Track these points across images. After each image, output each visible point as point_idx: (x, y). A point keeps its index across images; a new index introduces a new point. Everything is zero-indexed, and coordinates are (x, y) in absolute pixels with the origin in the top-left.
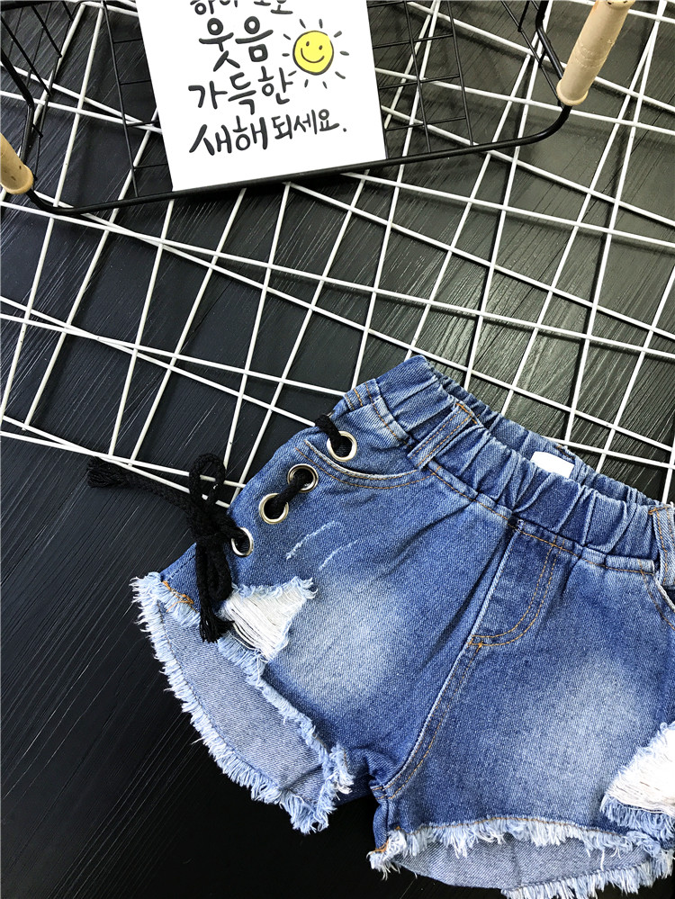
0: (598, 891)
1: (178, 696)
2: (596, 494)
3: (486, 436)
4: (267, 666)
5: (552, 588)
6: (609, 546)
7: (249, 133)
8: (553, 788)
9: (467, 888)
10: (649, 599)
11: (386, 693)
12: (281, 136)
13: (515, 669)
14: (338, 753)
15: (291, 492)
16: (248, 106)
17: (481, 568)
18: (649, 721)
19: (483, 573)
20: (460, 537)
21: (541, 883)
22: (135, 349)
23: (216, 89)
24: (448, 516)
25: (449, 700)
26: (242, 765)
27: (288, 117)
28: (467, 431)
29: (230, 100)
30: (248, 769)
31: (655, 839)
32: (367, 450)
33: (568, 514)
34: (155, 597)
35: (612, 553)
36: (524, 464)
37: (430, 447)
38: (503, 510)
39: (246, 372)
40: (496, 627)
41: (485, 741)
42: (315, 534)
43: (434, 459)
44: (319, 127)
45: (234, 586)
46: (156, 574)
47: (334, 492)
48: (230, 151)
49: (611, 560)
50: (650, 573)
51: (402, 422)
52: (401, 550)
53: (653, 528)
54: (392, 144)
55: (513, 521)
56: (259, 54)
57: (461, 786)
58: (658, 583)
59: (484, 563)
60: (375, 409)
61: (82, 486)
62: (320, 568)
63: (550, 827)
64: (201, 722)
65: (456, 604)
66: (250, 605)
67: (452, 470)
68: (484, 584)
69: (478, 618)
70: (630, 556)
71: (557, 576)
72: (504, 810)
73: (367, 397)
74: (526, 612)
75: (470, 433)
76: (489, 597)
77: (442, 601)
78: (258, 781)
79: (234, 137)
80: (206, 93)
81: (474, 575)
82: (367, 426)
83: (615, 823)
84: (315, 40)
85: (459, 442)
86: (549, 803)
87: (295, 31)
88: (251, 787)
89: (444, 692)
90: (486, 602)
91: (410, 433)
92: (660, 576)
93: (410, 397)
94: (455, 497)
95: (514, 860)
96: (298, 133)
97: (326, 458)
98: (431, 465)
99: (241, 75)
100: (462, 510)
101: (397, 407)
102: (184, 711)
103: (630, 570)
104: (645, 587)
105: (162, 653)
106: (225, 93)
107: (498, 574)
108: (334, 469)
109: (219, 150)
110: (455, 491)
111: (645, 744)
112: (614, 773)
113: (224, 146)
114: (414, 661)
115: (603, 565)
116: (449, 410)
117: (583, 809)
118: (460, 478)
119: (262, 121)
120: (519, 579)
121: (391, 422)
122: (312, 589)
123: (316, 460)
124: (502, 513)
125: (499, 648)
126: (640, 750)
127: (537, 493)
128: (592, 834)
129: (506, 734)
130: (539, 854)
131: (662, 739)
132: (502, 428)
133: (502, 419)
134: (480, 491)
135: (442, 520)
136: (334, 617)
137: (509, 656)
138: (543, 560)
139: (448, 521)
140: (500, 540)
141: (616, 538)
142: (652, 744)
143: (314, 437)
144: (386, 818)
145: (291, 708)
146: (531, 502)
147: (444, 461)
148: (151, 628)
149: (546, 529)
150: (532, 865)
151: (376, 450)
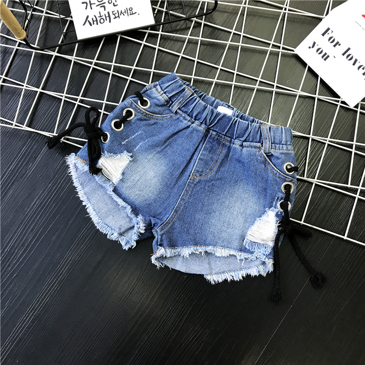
0: (243, 277)
1: (81, 199)
2: (239, 119)
3: (198, 99)
4: (115, 187)
5: (222, 155)
6: (244, 138)
8: (224, 235)
9: (191, 274)
10: (259, 158)
11: (160, 198)
13: (209, 187)
14: (140, 217)
15: (123, 120)
17: (195, 147)
18: (262, 208)
19: (196, 149)
20: (187, 136)
21: (220, 273)
24: (183, 129)
25: (184, 200)
26: (105, 225)
28: (191, 98)
30: (107, 227)
31: (265, 255)
32: (154, 105)
33: (228, 127)
34: (73, 162)
35: (245, 141)
36: (212, 109)
37: (177, 103)
38: (203, 126)
40: (200, 170)
41: (198, 216)
42: (133, 137)
43: (179, 109)
45: (102, 153)
46: (74, 154)
47: (140, 120)
49: (244, 143)
50: (259, 148)
51: (167, 94)
52: (165, 142)
53: (261, 132)
55: (208, 130)
57: (188, 232)
58: (262, 151)
59: (196, 145)
60: (157, 90)
62: (135, 150)
63: (223, 250)
64: (90, 210)
65: (186, 161)
66: (108, 161)
67: (186, 112)
68: (196, 153)
69: (194, 166)
70: (252, 142)
71: (225, 151)
72: (206, 245)
73: (154, 86)
74: (212, 164)
76: (198, 158)
77: (181, 161)
78: (110, 231)
81: (192, 150)
82: (154, 95)
83: (249, 250)
85: (188, 102)
86: (223, 241)
88: (107, 234)
89: (182, 197)
90: (197, 160)
91: (170, 98)
92: (263, 148)
93: (169, 85)
94: (186, 122)
95: (209, 263)
97: (137, 106)
98: (178, 111)
100: (188, 127)
101: (165, 89)
102: (84, 204)
103: (252, 147)
104: (257, 153)
105: (76, 183)
107: (202, 150)
108: (141, 110)
110: (186, 120)
111: (260, 216)
112: (248, 229)
114: (170, 184)
115: (242, 146)
116: (184, 90)
117: (236, 244)
118: (188, 115)
120: (210, 152)
121: (162, 94)
122: (131, 157)
123: (134, 106)
124: (203, 127)
125: (202, 178)
126: (257, 219)
127: (217, 120)
128: (240, 253)
129: (206, 214)
130: (219, 262)
131: (267, 215)
132: (206, 98)
133: (205, 95)
134: (195, 120)
135: (181, 131)
136: (140, 169)
137: (206, 181)
138: (219, 145)
139: (183, 131)
140: (203, 138)
141: (246, 135)
142: (263, 217)
143: (133, 99)
144: (157, 242)
145: (123, 202)
146: (215, 123)
147: (182, 109)
148: (72, 174)
149: (220, 133)
150: (217, 266)
151: (157, 105)
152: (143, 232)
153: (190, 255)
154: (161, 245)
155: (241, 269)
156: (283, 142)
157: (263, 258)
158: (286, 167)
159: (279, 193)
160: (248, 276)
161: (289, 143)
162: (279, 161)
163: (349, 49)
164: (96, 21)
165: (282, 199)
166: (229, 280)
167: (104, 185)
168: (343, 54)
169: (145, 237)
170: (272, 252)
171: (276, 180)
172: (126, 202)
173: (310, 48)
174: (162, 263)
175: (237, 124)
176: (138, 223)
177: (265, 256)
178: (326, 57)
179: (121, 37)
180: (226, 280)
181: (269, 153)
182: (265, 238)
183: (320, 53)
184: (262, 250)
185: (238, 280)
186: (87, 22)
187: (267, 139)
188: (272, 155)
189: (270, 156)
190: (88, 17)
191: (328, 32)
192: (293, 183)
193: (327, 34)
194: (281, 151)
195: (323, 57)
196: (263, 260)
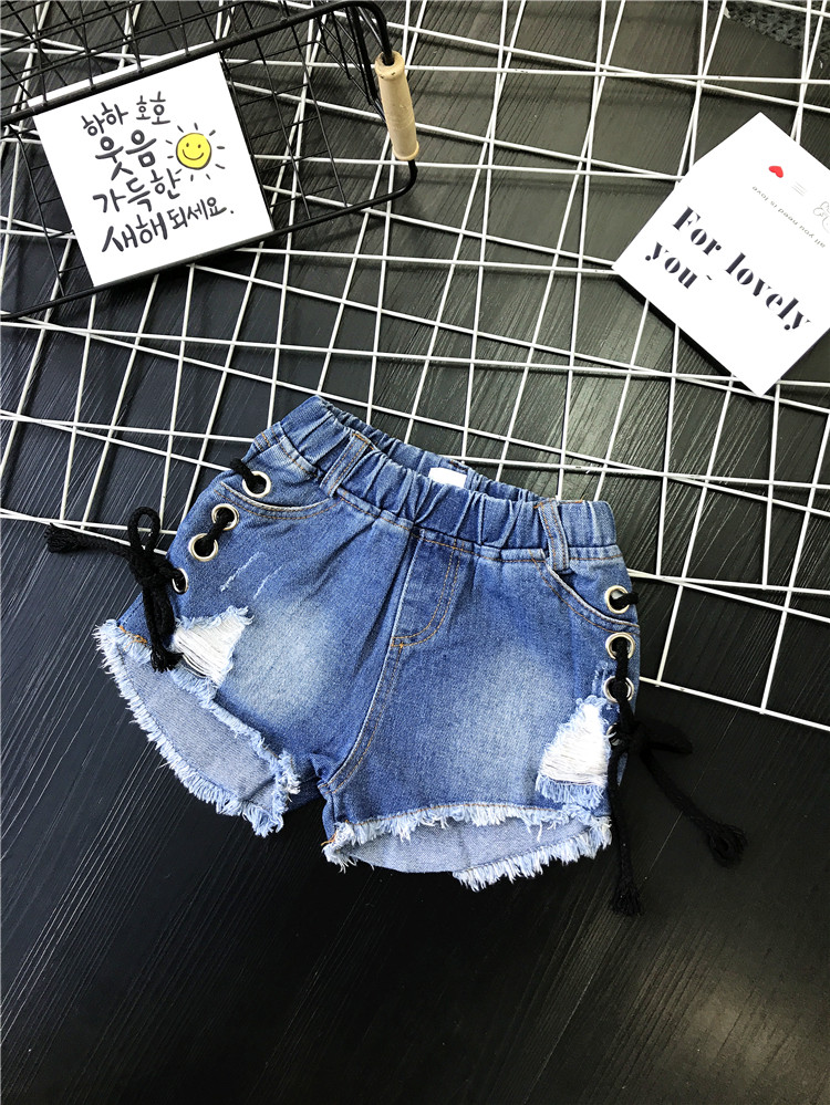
0: (543, 866)
1: (143, 728)
2: (485, 497)
3: (382, 460)
4: (218, 691)
5: (457, 586)
6: (502, 541)
7: (150, 227)
8: (488, 772)
9: (421, 874)
10: (544, 584)
11: (326, 703)
12: (177, 226)
13: (436, 664)
14: (285, 757)
15: (216, 531)
16: (145, 205)
17: (391, 576)
18: (567, 698)
19: (395, 580)
20: (369, 550)
21: (489, 863)
22: (74, 427)
23: (116, 195)
24: (357, 535)
25: (383, 701)
26: (206, 784)
27: (181, 209)
28: (365, 457)
29: (129, 202)
30: (211, 786)
31: (587, 809)
32: (280, 486)
33: (462, 518)
34: (114, 640)
35: (506, 547)
36: (419, 479)
37: (336, 475)
38: (403, 521)
39: (172, 433)
40: (411, 628)
41: (421, 736)
42: (245, 567)
43: (341, 486)
44: (209, 213)
45: (177, 620)
46: (112, 620)
47: (254, 526)
48: (136, 245)
49: (505, 553)
50: (541, 560)
51: (307, 456)
52: (321, 571)
53: (540, 521)
54: (277, 217)
55: (415, 531)
56: (148, 160)
57: (403, 779)
58: (550, 568)
59: (393, 571)
60: (282, 448)
61: (44, 554)
62: (255, 597)
63: (490, 809)
64: (168, 752)
65: (375, 611)
66: (194, 635)
67: (357, 493)
68: (396, 590)
69: (394, 623)
70: (521, 547)
71: (462, 575)
72: (447, 799)
73: (274, 438)
75: (369, 458)
76: (401, 600)
77: (364, 610)
78: (221, 796)
79: (137, 233)
80: (108, 200)
81: (386, 583)
82: (277, 464)
83: (551, 800)
84: (192, 140)
85: (361, 468)
86: (488, 788)
87: (175, 136)
88: (215, 803)
89: (377, 695)
90: (400, 606)
91: (317, 465)
92: (550, 560)
93: (310, 433)
94: (361, 515)
95: (461, 844)
96: (192, 221)
97: (241, 495)
98: (338, 492)
99: (135, 180)
100: (368, 527)
101: (301, 443)
102: (150, 740)
103: (523, 560)
104: (539, 573)
105: (126, 691)
106: (124, 197)
107: (407, 579)
108: (251, 504)
109: (127, 246)
110: (360, 511)
111: (566, 720)
112: (541, 752)
113: (131, 242)
114: (346, 669)
115: (499, 559)
116: (346, 440)
117: (518, 790)
118: (364, 499)
119: (159, 215)
120: (427, 582)
121: (297, 458)
122: (248, 615)
123: (233, 498)
124: (403, 524)
125: (418, 646)
126: (561, 726)
127: (433, 504)
128: (530, 812)
129: (439, 727)
130: (484, 837)
131: (580, 714)
132: (399, 451)
133: (399, 444)
134: (382, 508)
135: (353, 539)
136: (272, 640)
137: (428, 652)
138: (447, 562)
139: (358, 538)
140: (406, 550)
141: (506, 533)
142: (572, 720)
143: (230, 479)
144: (332, 812)
145: (242, 725)
146: (428, 512)
147: (348, 486)
148: (114, 670)
149: (445, 534)
150: (480, 847)
151: (289, 485)
152: (295, 792)
153: (412, 834)
154: (342, 818)
155: (537, 848)
156: (594, 541)
157: (586, 818)
158: (611, 598)
159: (601, 662)
160: (555, 863)
161: (608, 541)
162: (592, 587)
163: (742, 257)
164: (131, 239)
165: (610, 673)
166: (511, 878)
167: (192, 689)
168: (730, 271)
169: (303, 801)
170: (606, 801)
171: (591, 633)
172: (250, 725)
173: (648, 258)
174: (350, 858)
175: (481, 507)
176: (281, 773)
177: (588, 814)
178: (688, 279)
179: (196, 271)
180: (504, 879)
181: (565, 569)
182: (583, 770)
183: (673, 271)
184: (581, 798)
185: (533, 875)
186: (112, 242)
187: (555, 536)
188: (573, 573)
189: (568, 576)
190: (111, 230)
191: (689, 219)
192: (632, 633)
193: (686, 222)
194: (593, 563)
195: (681, 279)
196: (586, 823)
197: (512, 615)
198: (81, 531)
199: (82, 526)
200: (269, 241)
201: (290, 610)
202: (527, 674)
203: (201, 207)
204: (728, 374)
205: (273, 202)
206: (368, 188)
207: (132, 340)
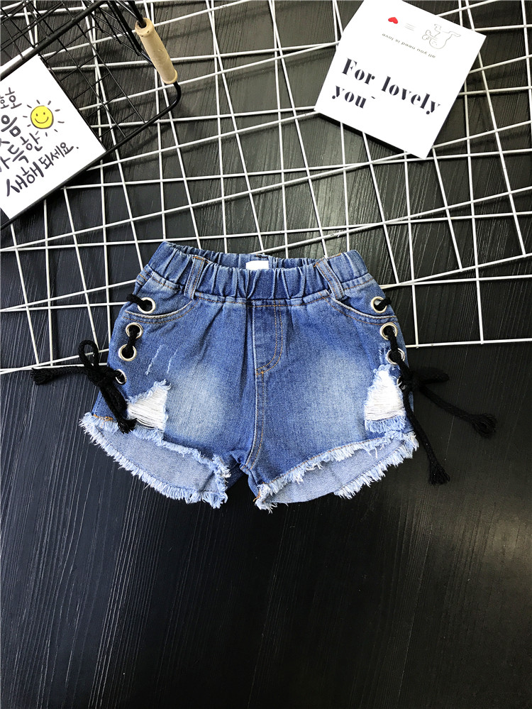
0: (384, 472)
1: (127, 469)
2: (283, 270)
3: (215, 267)
4: (164, 434)
5: (284, 328)
6: (301, 293)
7: (31, 173)
8: (336, 429)
9: (316, 499)
10: (334, 310)
11: (230, 420)
12: (47, 167)
13: (286, 377)
14: (216, 458)
15: (132, 341)
16: (24, 160)
17: (243, 334)
18: (368, 372)
19: (246, 336)
20: (226, 323)
21: (353, 480)
22: (26, 307)
23: (4, 159)
24: (215, 316)
25: (262, 408)
26: (175, 489)
27: (46, 155)
28: (205, 269)
29: (13, 161)
30: (178, 489)
31: (399, 431)
32: (160, 302)
33: (274, 286)
34: (93, 425)
35: (305, 295)
36: (241, 272)
37: (191, 285)
38: (240, 300)
39: (86, 291)
40: (265, 360)
41: (290, 421)
42: (156, 356)
43: (197, 291)
44: (64, 153)
45: (126, 400)
46: (88, 413)
47: (153, 330)
48: (26, 186)
49: (305, 299)
50: (328, 296)
51: (171, 279)
52: (202, 344)
53: (320, 274)
54: (105, 142)
55: (249, 303)
56: (16, 132)
57: (288, 449)
58: (334, 299)
59: (244, 330)
60: (154, 279)
61: (34, 388)
62: (167, 372)
63: (343, 450)
64: (147, 478)
65: (240, 358)
66: (139, 406)
67: (207, 292)
68: (249, 341)
69: (254, 361)
70: (314, 293)
71: (284, 320)
72: (317, 452)
73: (147, 275)
74: (275, 345)
75: (208, 269)
76: (254, 346)
77: (234, 360)
78: (186, 493)
79: (25, 178)
81: (241, 339)
82: (154, 290)
83: (377, 433)
84: (38, 111)
85: (204, 276)
86: (338, 437)
87: (28, 112)
88: (184, 498)
89: (258, 405)
90: (254, 350)
91: (178, 282)
92: (333, 294)
93: (168, 265)
94: (214, 304)
95: (333, 475)
96: (55, 161)
97: (139, 315)
98: (196, 294)
99: (13, 146)
100: (221, 310)
101: (164, 273)
102: (134, 475)
103: (317, 300)
104: (329, 304)
105: (110, 452)
106: (9, 159)
107: (254, 333)
108: (147, 318)
109: (21, 188)
110: (213, 302)
111: (371, 384)
112: (362, 407)
113: (22, 185)
114: (234, 396)
115: (303, 303)
116: (191, 262)
117: (356, 433)
118: (213, 294)
119: (34, 164)
120: (265, 331)
121: (165, 282)
122: (167, 384)
123: (135, 318)
124: (240, 301)
125: (272, 370)
126: (369, 389)
127: (254, 284)
128: (367, 444)
129: (299, 412)
130: (345, 466)
131: (378, 378)
132: (224, 259)
133: (222, 255)
134: (225, 296)
135: (214, 319)
136: (186, 394)
137: (279, 371)
138: (273, 315)
139: (216, 318)
140: (247, 316)
141: (302, 287)
142: (374, 383)
143: (129, 308)
144: (254, 480)
145: (185, 448)
146: (253, 290)
147: (201, 289)
148: (99, 442)
149: (267, 299)
150: (345, 473)
151: (165, 300)
152: (228, 476)
153: (303, 478)
154: (260, 482)
155: (377, 463)
156: (355, 275)
157: (400, 436)
158: (375, 305)
159: (381, 344)
160: (391, 468)
161: (363, 272)
162: (362, 302)
163: (388, 79)
164: (22, 183)
165: (387, 349)
166: (368, 484)
167: (149, 437)
168: (384, 89)
169: (235, 480)
170: (408, 423)
171: (369, 329)
172: (189, 447)
173: (334, 97)
174: (272, 504)
175: (283, 277)
176: (217, 468)
177: (401, 433)
178: (361, 102)
179: (68, 191)
180: (364, 487)
181: (343, 297)
182: (390, 409)
183: (351, 101)
184: (394, 426)
185: (380, 479)
186: (11, 188)
187: (331, 279)
188: (348, 298)
189: (346, 300)
190: (8, 182)
191: (351, 66)
192: (393, 321)
193: (349, 69)
194: (358, 288)
195: (357, 104)
196: (401, 439)
197: (321, 333)
198: (52, 367)
199: (51, 363)
200: (106, 158)
201: (191, 373)
202: (340, 365)
203: (58, 151)
204: (402, 152)
205: (100, 135)
206: (154, 108)
207: (43, 244)
